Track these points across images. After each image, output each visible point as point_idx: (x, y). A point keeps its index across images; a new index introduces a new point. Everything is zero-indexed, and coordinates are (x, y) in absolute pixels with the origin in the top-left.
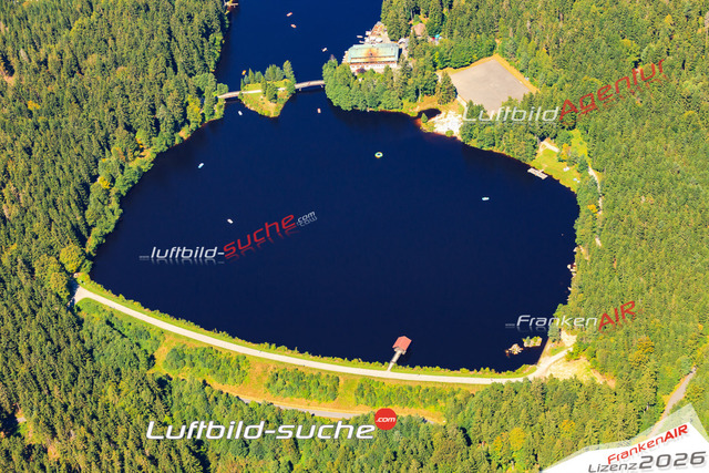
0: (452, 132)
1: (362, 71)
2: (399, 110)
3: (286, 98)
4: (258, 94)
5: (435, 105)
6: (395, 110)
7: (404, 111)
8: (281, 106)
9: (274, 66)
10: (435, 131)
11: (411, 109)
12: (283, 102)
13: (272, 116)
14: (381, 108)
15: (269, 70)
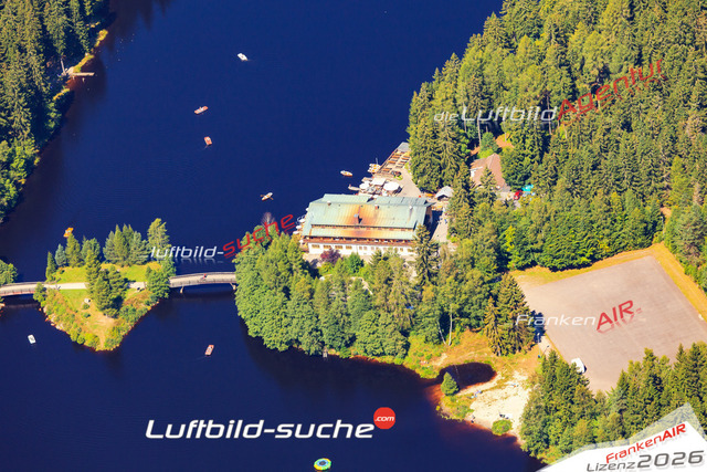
0: (508, 425)
1: (332, 257)
2: (397, 361)
3: (143, 308)
4: (80, 293)
5: (485, 355)
6: (388, 359)
7: (409, 363)
8: (127, 325)
9: (127, 229)
10: (469, 418)
11: (426, 359)
12: (132, 317)
13: (101, 347)
14: (356, 351)
15: (115, 238)
